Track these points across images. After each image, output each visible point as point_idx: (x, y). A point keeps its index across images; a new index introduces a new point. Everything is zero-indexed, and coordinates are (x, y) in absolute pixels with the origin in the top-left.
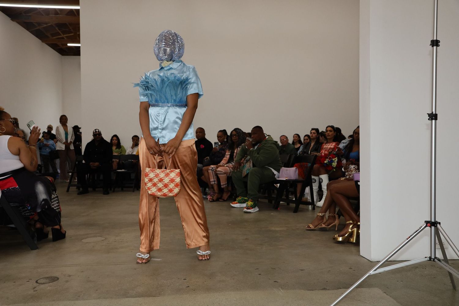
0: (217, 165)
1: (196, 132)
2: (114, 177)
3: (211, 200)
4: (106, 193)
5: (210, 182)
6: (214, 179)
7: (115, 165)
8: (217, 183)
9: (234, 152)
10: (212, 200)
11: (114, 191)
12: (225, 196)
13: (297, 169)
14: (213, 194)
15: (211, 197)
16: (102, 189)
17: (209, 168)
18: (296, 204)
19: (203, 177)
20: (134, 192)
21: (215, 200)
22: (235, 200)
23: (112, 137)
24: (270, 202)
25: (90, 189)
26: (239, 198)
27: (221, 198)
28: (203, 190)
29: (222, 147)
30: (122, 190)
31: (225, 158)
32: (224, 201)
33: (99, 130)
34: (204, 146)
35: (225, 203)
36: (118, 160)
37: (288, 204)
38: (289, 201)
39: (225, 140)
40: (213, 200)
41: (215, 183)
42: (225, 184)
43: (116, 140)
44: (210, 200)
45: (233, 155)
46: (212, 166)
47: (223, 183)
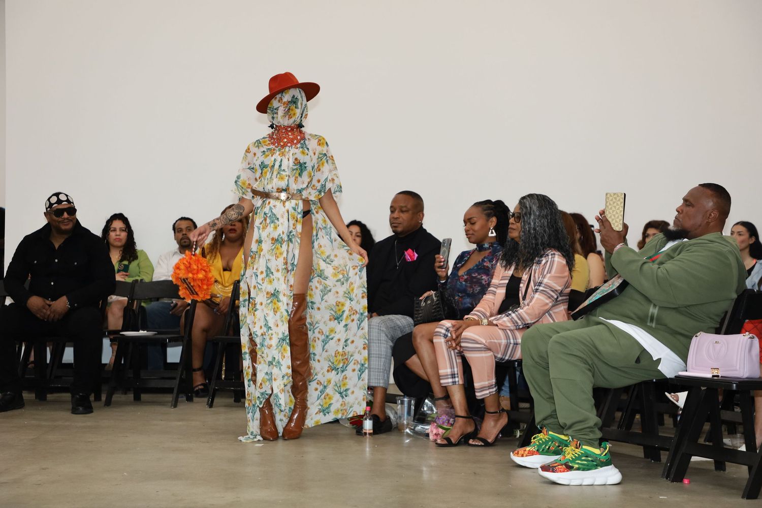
0: (461, 319)
1: (391, 207)
2: (108, 354)
3: (439, 441)
4: (82, 406)
5: (439, 377)
6: (452, 367)
7: (115, 318)
8: (461, 382)
9: (519, 280)
10: (445, 442)
11: (108, 403)
12: (492, 428)
13: (756, 341)
14: (449, 421)
15: (441, 431)
16: (67, 396)
17: (438, 330)
18: (750, 469)
19: (413, 362)
20: (175, 406)
21: (453, 441)
22: (525, 442)
23: (109, 222)
24: (652, 454)
25: (26, 395)
26: (541, 436)
27: (474, 435)
28: (413, 407)
29: (483, 260)
30: (137, 399)
31: (488, 297)
32: (487, 444)
33: (67, 196)
34: (416, 255)
35: (491, 454)
36: (126, 298)
37: (720, 466)
38: (723, 457)
39: (492, 234)
40: (448, 439)
41: (454, 383)
42: (490, 387)
43: (121, 230)
44: (436, 440)
45: (517, 289)
46: (447, 323)
47: (484, 383)
